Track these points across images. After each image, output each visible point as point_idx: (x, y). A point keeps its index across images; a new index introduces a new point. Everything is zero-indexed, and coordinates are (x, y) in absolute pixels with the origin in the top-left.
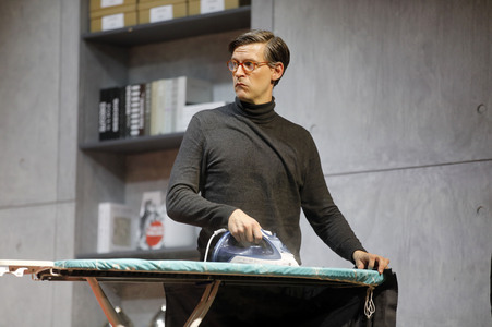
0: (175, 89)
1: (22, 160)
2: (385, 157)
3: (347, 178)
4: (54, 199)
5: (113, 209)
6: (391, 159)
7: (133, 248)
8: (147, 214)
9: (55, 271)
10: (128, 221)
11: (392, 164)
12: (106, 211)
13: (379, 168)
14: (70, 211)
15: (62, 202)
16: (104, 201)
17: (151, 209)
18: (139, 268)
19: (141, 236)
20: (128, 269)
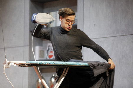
0: (56, 14)
1: (14, 35)
2: (115, 33)
3: (105, 39)
4: (23, 45)
5: (39, 48)
6: (117, 33)
7: (45, 59)
8: (49, 49)
9: (26, 64)
10: (44, 51)
11: (117, 35)
12: (37, 48)
13: (114, 36)
14: (27, 48)
15: (25, 46)
16: (37, 46)
17: (50, 48)
18: (50, 64)
19: (47, 55)
20: (47, 64)
